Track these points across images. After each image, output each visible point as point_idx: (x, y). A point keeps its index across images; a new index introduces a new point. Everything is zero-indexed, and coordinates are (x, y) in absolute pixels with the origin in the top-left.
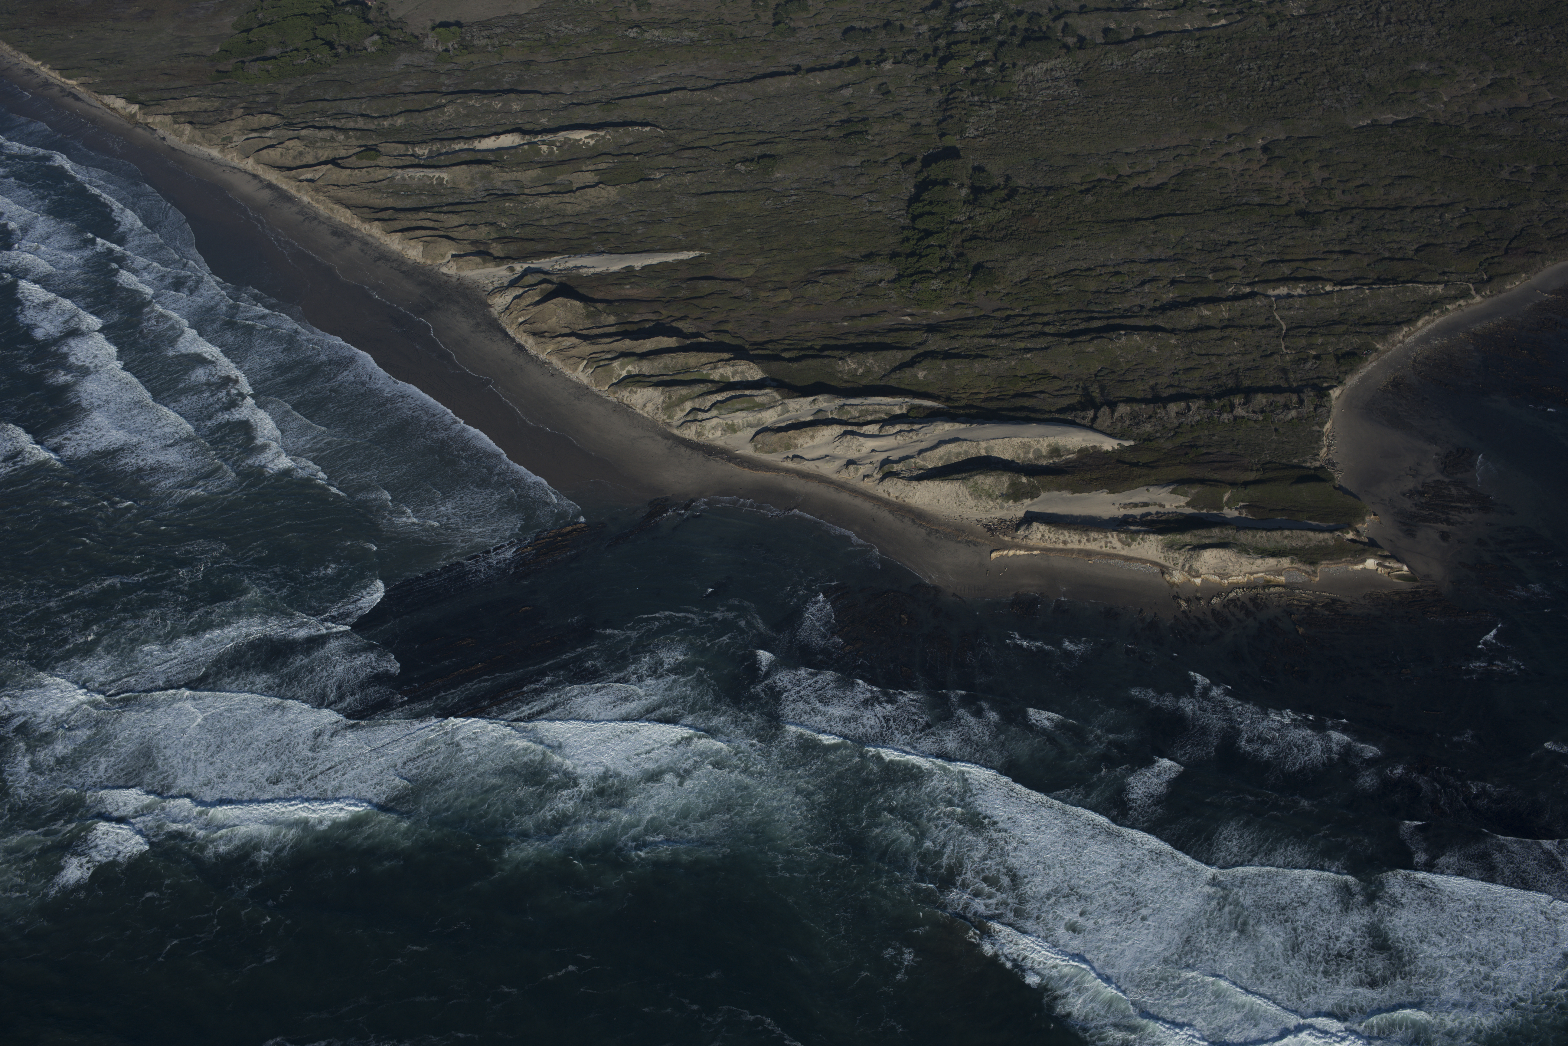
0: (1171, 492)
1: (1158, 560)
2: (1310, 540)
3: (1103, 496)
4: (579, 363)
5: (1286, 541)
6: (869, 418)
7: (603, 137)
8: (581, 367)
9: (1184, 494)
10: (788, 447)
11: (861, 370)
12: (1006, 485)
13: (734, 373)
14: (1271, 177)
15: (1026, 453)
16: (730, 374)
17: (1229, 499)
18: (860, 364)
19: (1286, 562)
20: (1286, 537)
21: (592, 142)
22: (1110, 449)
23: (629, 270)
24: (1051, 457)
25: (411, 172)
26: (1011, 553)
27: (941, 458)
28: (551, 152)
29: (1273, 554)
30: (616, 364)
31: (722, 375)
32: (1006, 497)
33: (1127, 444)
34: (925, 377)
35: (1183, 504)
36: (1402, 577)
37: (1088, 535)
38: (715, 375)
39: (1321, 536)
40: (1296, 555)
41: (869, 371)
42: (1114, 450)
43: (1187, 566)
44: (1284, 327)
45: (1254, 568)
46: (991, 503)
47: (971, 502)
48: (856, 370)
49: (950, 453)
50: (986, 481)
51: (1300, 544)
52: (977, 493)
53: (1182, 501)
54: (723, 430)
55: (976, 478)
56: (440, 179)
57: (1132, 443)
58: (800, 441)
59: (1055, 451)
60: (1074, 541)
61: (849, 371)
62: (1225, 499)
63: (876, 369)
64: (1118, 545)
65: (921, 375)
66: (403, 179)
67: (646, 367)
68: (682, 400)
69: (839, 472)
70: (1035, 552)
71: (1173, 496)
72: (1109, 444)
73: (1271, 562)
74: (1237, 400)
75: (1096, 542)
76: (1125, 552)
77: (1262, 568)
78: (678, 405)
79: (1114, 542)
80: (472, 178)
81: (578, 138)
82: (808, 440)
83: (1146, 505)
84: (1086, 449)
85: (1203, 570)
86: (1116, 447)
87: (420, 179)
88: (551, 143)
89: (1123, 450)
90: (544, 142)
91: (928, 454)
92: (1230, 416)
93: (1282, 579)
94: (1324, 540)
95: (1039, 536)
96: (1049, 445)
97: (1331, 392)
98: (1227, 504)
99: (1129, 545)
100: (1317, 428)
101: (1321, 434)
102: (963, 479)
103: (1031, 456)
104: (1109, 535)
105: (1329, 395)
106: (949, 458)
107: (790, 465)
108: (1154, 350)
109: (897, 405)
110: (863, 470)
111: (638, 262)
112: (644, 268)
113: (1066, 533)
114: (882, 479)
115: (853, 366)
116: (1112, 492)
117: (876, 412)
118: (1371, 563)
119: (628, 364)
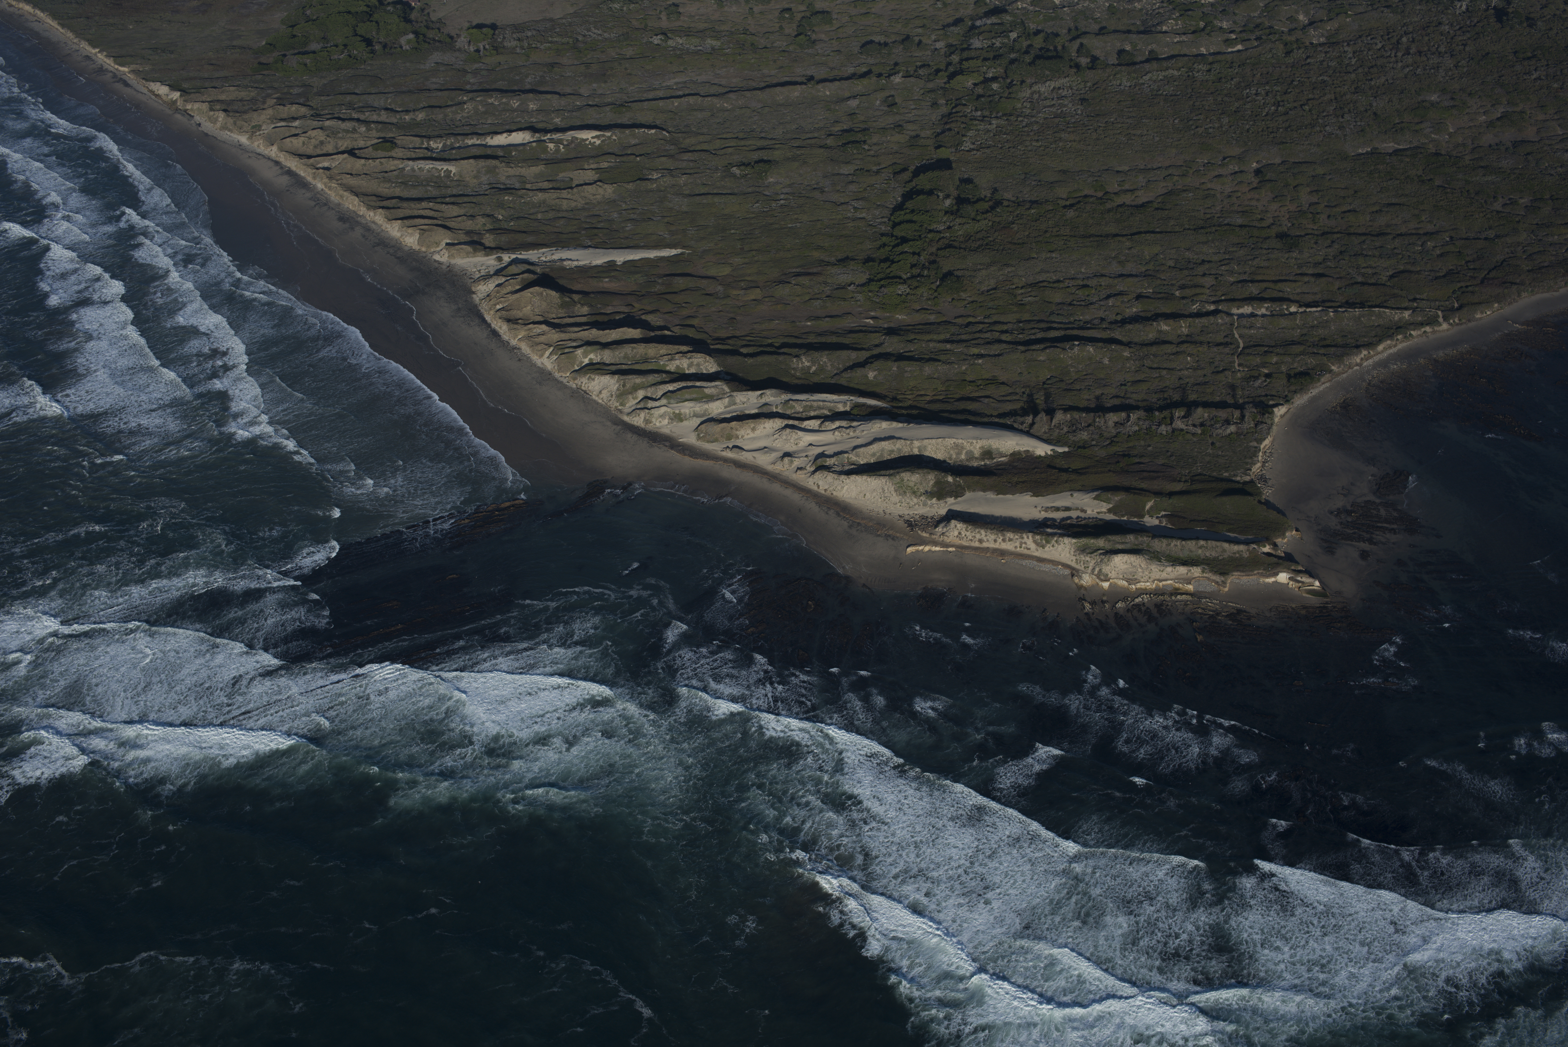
0: (1095, 498)
1: (1069, 563)
2: (1224, 551)
3: (1027, 499)
4: (546, 350)
5: (1200, 551)
6: (812, 414)
7: (609, 138)
8: (547, 353)
9: (1107, 501)
10: (729, 438)
11: (814, 368)
12: (932, 483)
13: (690, 365)
14: (1258, 200)
15: (959, 454)
16: (685, 366)
17: (1151, 507)
18: (813, 362)
19: (1196, 571)
20: (1201, 547)
21: (598, 142)
22: (1043, 454)
23: (611, 264)
24: (983, 459)
25: (421, 164)
26: (927, 548)
27: (874, 455)
28: (557, 150)
29: (1185, 563)
30: (579, 352)
31: (678, 367)
32: (930, 494)
33: (1060, 450)
34: (875, 377)
35: (1104, 510)
36: (1313, 592)
37: (1003, 535)
38: (672, 367)
39: (1236, 548)
40: (1208, 564)
41: (821, 369)
42: (1047, 455)
43: (1097, 570)
44: (1242, 345)
45: (1164, 575)
46: (915, 500)
47: (895, 498)
48: (809, 368)
49: (883, 450)
50: (912, 478)
51: (1214, 554)
52: (902, 489)
53: (1104, 507)
54: (671, 419)
55: (903, 474)
56: (448, 172)
57: (1066, 449)
58: (741, 433)
59: (988, 453)
60: (990, 540)
61: (803, 369)
62: (1147, 507)
63: (829, 368)
64: (1033, 546)
65: (871, 375)
66: (413, 170)
67: (607, 356)
68: (635, 388)
69: (774, 463)
70: (950, 549)
71: (1096, 502)
72: (1042, 450)
73: (1182, 570)
74: (1178, 413)
75: (1011, 543)
76: (1039, 553)
77: (1172, 576)
78: (631, 393)
79: (1029, 543)
80: (478, 172)
81: (584, 137)
82: (749, 431)
83: (1067, 509)
84: (1019, 453)
85: (1112, 575)
86: (1049, 453)
87: (428, 171)
88: (560, 141)
89: (1056, 455)
90: (551, 141)
91: (862, 450)
92: (1169, 428)
93: (1190, 588)
94: (1238, 552)
95: (956, 533)
96: (982, 447)
97: (1275, 410)
98: (1148, 512)
99: (1043, 547)
100: (1255, 444)
101: (1257, 449)
102: (889, 475)
103: (963, 457)
104: (1025, 536)
105: (1273, 412)
106: (882, 455)
107: (729, 454)
108: (1106, 361)
109: (841, 402)
110: (797, 463)
111: (621, 257)
112: (625, 263)
113: (983, 532)
114: (814, 472)
115: (807, 364)
116: (1036, 494)
117: (820, 408)
118: (1283, 577)
119: (591, 352)
